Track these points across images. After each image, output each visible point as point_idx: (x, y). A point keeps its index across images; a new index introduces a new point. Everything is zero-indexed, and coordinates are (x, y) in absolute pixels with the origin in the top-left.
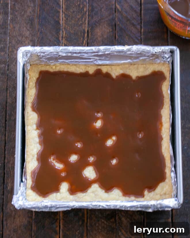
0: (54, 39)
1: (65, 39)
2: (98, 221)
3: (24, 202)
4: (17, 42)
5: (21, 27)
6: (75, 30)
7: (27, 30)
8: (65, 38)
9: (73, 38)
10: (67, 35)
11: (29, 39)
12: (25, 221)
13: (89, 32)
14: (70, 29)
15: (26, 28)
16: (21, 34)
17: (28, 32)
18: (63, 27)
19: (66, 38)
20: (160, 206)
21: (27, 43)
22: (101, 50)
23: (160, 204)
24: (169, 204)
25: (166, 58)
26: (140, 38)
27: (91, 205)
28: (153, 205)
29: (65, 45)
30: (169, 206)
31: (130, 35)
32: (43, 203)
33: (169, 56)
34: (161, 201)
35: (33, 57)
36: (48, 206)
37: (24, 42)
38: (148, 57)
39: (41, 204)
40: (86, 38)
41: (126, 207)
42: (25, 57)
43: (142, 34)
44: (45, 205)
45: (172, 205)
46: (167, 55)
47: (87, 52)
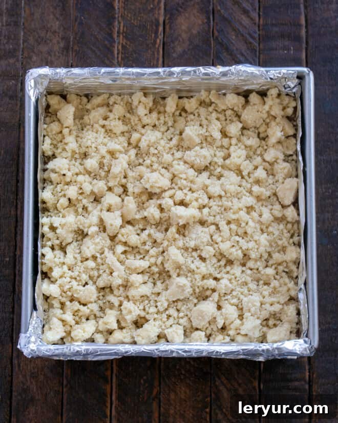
0: (104, 36)
1: (123, 36)
3: (38, 345)
5: (44, 13)
6: (140, 20)
7: (55, 19)
8: (123, 33)
9: (138, 34)
10: (127, 29)
13: (166, 24)
14: (133, 18)
15: (54, 15)
16: (44, 27)
17: (57, 23)
18: (120, 15)
20: (278, 351)
21: (56, 42)
22: (175, 74)
23: (278, 349)
24: (294, 348)
25: (290, 87)
26: (256, 36)
27: (157, 350)
28: (265, 351)
29: (123, 46)
30: (294, 351)
31: (239, 30)
32: (72, 347)
33: (295, 84)
34: (279, 344)
35: (53, 85)
36: (81, 352)
37: (51, 41)
38: (258, 87)
39: (69, 349)
40: (161, 34)
41: (219, 354)
42: (40, 87)
43: (261, 28)
44: (76, 351)
45: (299, 351)
46: (292, 83)
47: (150, 77)
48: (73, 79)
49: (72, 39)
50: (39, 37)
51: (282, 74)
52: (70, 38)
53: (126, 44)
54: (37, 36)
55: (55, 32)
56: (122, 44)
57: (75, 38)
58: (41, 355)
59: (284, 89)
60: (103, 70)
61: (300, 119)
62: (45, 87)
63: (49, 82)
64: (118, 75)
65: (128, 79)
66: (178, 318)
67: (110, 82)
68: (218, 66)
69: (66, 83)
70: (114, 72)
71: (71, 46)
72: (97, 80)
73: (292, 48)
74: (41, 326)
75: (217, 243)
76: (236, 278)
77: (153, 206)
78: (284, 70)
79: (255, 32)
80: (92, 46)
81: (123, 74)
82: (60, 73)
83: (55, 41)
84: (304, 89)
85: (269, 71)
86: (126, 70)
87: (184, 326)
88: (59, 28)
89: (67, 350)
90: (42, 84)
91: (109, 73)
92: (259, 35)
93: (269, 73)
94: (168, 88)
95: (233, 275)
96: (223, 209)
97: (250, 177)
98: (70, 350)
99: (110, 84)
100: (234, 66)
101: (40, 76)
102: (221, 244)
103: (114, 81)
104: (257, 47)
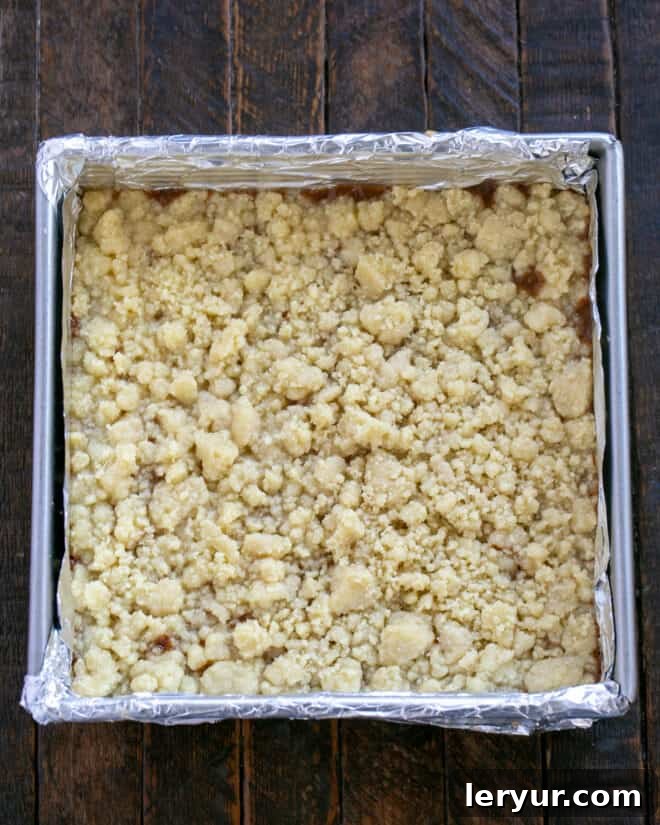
0: (205, 95)
1: (243, 95)
2: (380, 749)
3: (63, 699)
4: (68, 109)
5: (82, 53)
6: (278, 62)
7: (104, 65)
8: (243, 89)
9: (274, 89)
10: (251, 81)
11: (113, 99)
12: (116, 755)
13: (330, 68)
14: (262, 57)
15: (103, 57)
16: (83, 81)
17: (109, 72)
18: (236, 53)
19: (246, 92)
20: (554, 709)
21: (107, 111)
22: (340, 148)
23: (552, 703)
24: (586, 701)
25: (575, 175)
26: (515, 86)
27: (305, 705)
28: (528, 709)
29: (244, 115)
30: (587, 708)
31: (478, 76)
32: (132, 701)
33: (585, 167)
34: (556, 694)
35: (93, 172)
36: (150, 712)
37: (96, 108)
38: (510, 173)
39: (125, 705)
40: (320, 90)
41: (431, 714)
42: (66, 177)
43: (523, 70)
44: (139, 710)
45: (597, 707)
46: (580, 165)
47: (289, 155)
48: (134, 159)
49: (139, 103)
50: (73, 101)
51: (558, 147)
52: (135, 102)
53: (251, 110)
54: (68, 100)
55: (105, 91)
56: (243, 111)
57: (145, 102)
58: (69, 719)
59: (563, 179)
60: (195, 141)
61: (596, 238)
62: (76, 177)
63: (85, 167)
64: (226, 151)
65: (247, 159)
66: (351, 646)
67: (209, 165)
68: (429, 132)
69: (119, 167)
70: (218, 145)
71: (139, 118)
72: (182, 162)
73: (588, 110)
74: (68, 661)
75: (430, 498)
76: (469, 564)
77: (295, 417)
78: (563, 139)
79: (512, 80)
80: (180, 119)
81: (237, 148)
82: (107, 148)
83: (105, 109)
84: (604, 177)
85: (533, 140)
86: (241, 140)
87: (363, 663)
88: (113, 84)
89: (121, 709)
90: (70, 169)
91: (206, 146)
92: (521, 84)
93: (531, 145)
94: (327, 177)
95: (464, 559)
96: (442, 426)
97: (495, 362)
98: (128, 707)
99: (209, 171)
100: (460, 132)
101: (65, 153)
102: (438, 497)
103: (217, 162)
104: (516, 110)
